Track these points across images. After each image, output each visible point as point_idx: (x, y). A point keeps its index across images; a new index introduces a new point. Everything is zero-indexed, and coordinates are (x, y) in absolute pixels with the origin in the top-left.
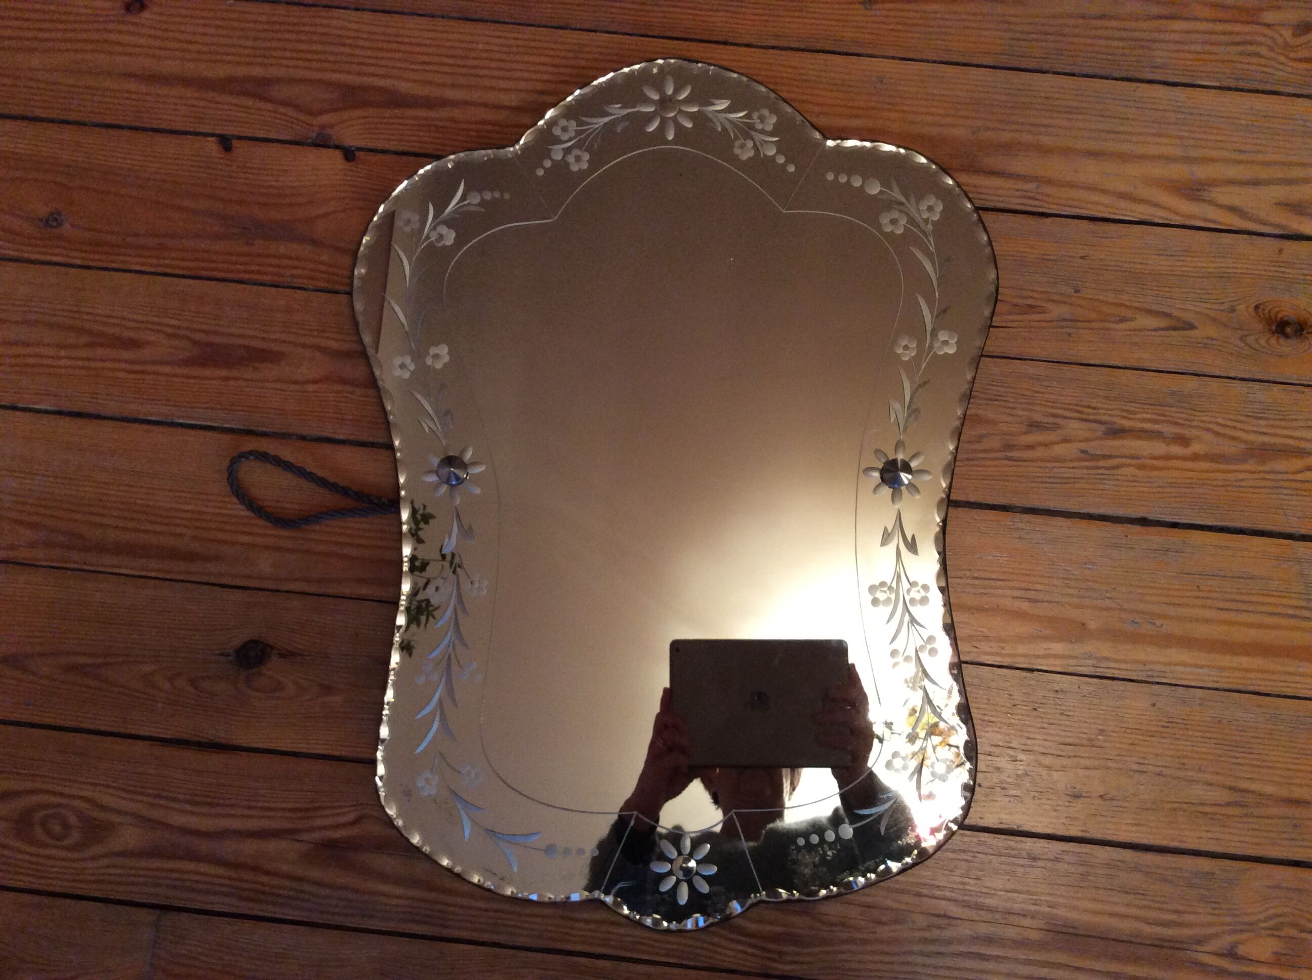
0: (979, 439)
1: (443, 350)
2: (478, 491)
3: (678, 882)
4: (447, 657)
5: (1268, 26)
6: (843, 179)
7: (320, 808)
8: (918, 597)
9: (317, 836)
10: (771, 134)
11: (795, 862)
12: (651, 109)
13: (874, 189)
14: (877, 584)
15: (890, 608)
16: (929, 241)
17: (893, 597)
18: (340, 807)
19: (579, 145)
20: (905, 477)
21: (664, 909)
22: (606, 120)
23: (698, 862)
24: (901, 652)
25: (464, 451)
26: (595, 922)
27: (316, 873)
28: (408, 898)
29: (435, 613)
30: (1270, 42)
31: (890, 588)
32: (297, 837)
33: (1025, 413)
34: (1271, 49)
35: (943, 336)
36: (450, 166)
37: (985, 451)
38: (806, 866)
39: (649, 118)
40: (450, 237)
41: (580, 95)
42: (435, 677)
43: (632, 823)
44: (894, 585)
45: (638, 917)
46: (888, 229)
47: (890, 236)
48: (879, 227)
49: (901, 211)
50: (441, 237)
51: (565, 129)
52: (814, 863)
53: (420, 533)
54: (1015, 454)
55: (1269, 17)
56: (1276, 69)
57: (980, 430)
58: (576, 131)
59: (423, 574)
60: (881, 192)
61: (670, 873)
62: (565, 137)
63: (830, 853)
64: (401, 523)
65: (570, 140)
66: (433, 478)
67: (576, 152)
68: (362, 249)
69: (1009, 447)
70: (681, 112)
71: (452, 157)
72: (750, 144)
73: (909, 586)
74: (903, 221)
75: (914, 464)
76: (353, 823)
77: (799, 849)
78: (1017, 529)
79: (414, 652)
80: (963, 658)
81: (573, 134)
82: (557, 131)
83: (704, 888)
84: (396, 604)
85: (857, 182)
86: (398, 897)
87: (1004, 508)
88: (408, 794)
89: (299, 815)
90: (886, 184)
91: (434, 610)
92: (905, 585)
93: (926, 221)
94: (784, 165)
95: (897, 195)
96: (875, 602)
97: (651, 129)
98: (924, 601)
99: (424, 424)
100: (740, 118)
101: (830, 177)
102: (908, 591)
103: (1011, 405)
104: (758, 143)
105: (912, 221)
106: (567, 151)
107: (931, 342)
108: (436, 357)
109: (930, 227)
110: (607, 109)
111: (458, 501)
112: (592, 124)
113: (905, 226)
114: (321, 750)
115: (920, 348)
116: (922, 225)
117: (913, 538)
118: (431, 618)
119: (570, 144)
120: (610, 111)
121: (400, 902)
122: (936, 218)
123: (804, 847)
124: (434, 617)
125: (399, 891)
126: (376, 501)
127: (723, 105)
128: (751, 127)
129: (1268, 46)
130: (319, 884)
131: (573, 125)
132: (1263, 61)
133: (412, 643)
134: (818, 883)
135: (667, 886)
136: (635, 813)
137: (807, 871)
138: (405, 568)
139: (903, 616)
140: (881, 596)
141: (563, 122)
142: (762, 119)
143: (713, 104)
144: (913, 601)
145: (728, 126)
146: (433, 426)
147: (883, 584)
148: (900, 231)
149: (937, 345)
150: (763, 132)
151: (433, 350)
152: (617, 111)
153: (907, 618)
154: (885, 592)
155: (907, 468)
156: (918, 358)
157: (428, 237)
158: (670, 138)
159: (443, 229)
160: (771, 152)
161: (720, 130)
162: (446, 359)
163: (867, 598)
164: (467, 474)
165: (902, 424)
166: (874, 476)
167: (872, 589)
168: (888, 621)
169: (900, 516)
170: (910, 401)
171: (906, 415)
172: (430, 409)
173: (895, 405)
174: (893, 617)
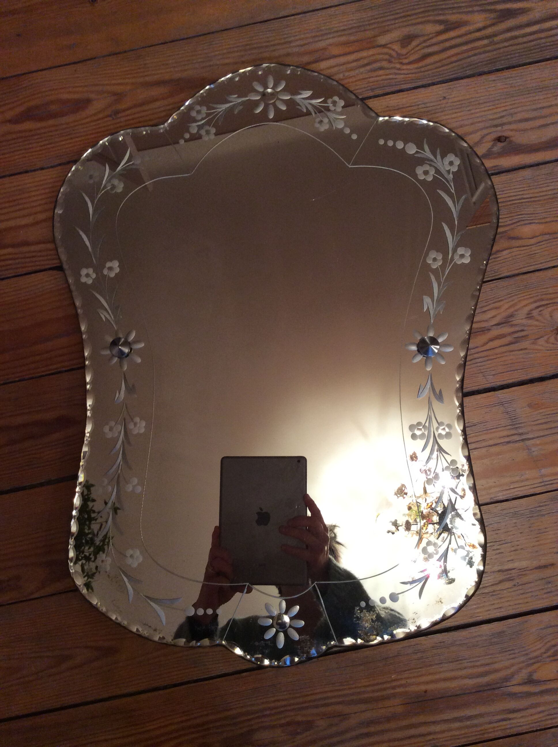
1: (115, 264)
2: (139, 360)
3: (277, 632)
4: (116, 476)
5: (384, 46)
6: (390, 143)
8: (444, 433)
10: (341, 114)
11: (358, 619)
12: (258, 98)
13: (412, 149)
14: (415, 424)
15: (424, 441)
16: (451, 186)
17: (426, 433)
19: (208, 123)
20: (435, 348)
21: (267, 651)
22: (228, 105)
23: (291, 619)
24: (433, 472)
25: (128, 334)
30: (387, 57)
31: (424, 426)
34: (390, 62)
35: (461, 251)
36: (120, 139)
38: (367, 621)
39: (256, 104)
40: (120, 187)
41: (209, 89)
42: (110, 488)
43: (245, 591)
44: (427, 424)
45: (248, 657)
46: (422, 177)
47: (424, 182)
48: (415, 176)
49: (431, 165)
50: (113, 187)
51: (199, 112)
52: (372, 619)
55: (382, 40)
56: (396, 74)
58: (206, 113)
60: (417, 152)
61: (272, 626)
62: (199, 117)
63: (383, 612)
64: (85, 384)
65: (203, 119)
66: (107, 352)
67: (207, 128)
68: (60, 195)
70: (278, 99)
71: (122, 132)
72: (326, 120)
73: (437, 425)
74: (432, 172)
75: (440, 340)
77: (361, 609)
81: (204, 115)
82: (194, 114)
83: (296, 636)
84: (82, 439)
85: (400, 145)
90: (420, 146)
92: (435, 425)
93: (448, 172)
94: (350, 135)
95: (428, 153)
96: (414, 437)
97: (258, 110)
98: (448, 435)
99: (101, 315)
100: (320, 103)
101: (382, 142)
102: (437, 429)
104: (332, 121)
105: (438, 171)
106: (200, 127)
107: (452, 256)
108: (110, 269)
109: (451, 176)
110: (228, 98)
111: (125, 368)
112: (218, 108)
113: (433, 175)
115: (445, 259)
116: (446, 175)
117: (440, 391)
119: (203, 122)
120: (230, 99)
122: (455, 169)
123: (365, 608)
127: (307, 94)
128: (328, 109)
129: (386, 60)
131: (204, 110)
132: (388, 71)
134: (375, 633)
135: (270, 634)
136: (247, 584)
137: (367, 625)
138: (89, 414)
139: (433, 446)
140: (418, 433)
141: (198, 108)
142: (334, 103)
143: (300, 94)
144: (440, 435)
145: (310, 108)
146: (107, 316)
147: (419, 424)
148: (430, 179)
149: (456, 257)
150: (335, 112)
151: (108, 264)
152: (235, 100)
153: (436, 447)
154: (420, 429)
155: (436, 343)
156: (443, 266)
157: (105, 187)
158: (271, 116)
159: (116, 182)
160: (341, 126)
161: (305, 111)
162: (117, 270)
163: (408, 434)
164: (131, 349)
165: (432, 313)
166: (414, 348)
167: (412, 427)
168: (423, 450)
169: (431, 376)
170: (438, 297)
171: (435, 306)
172: (105, 305)
173: (427, 300)
174: (426, 447)
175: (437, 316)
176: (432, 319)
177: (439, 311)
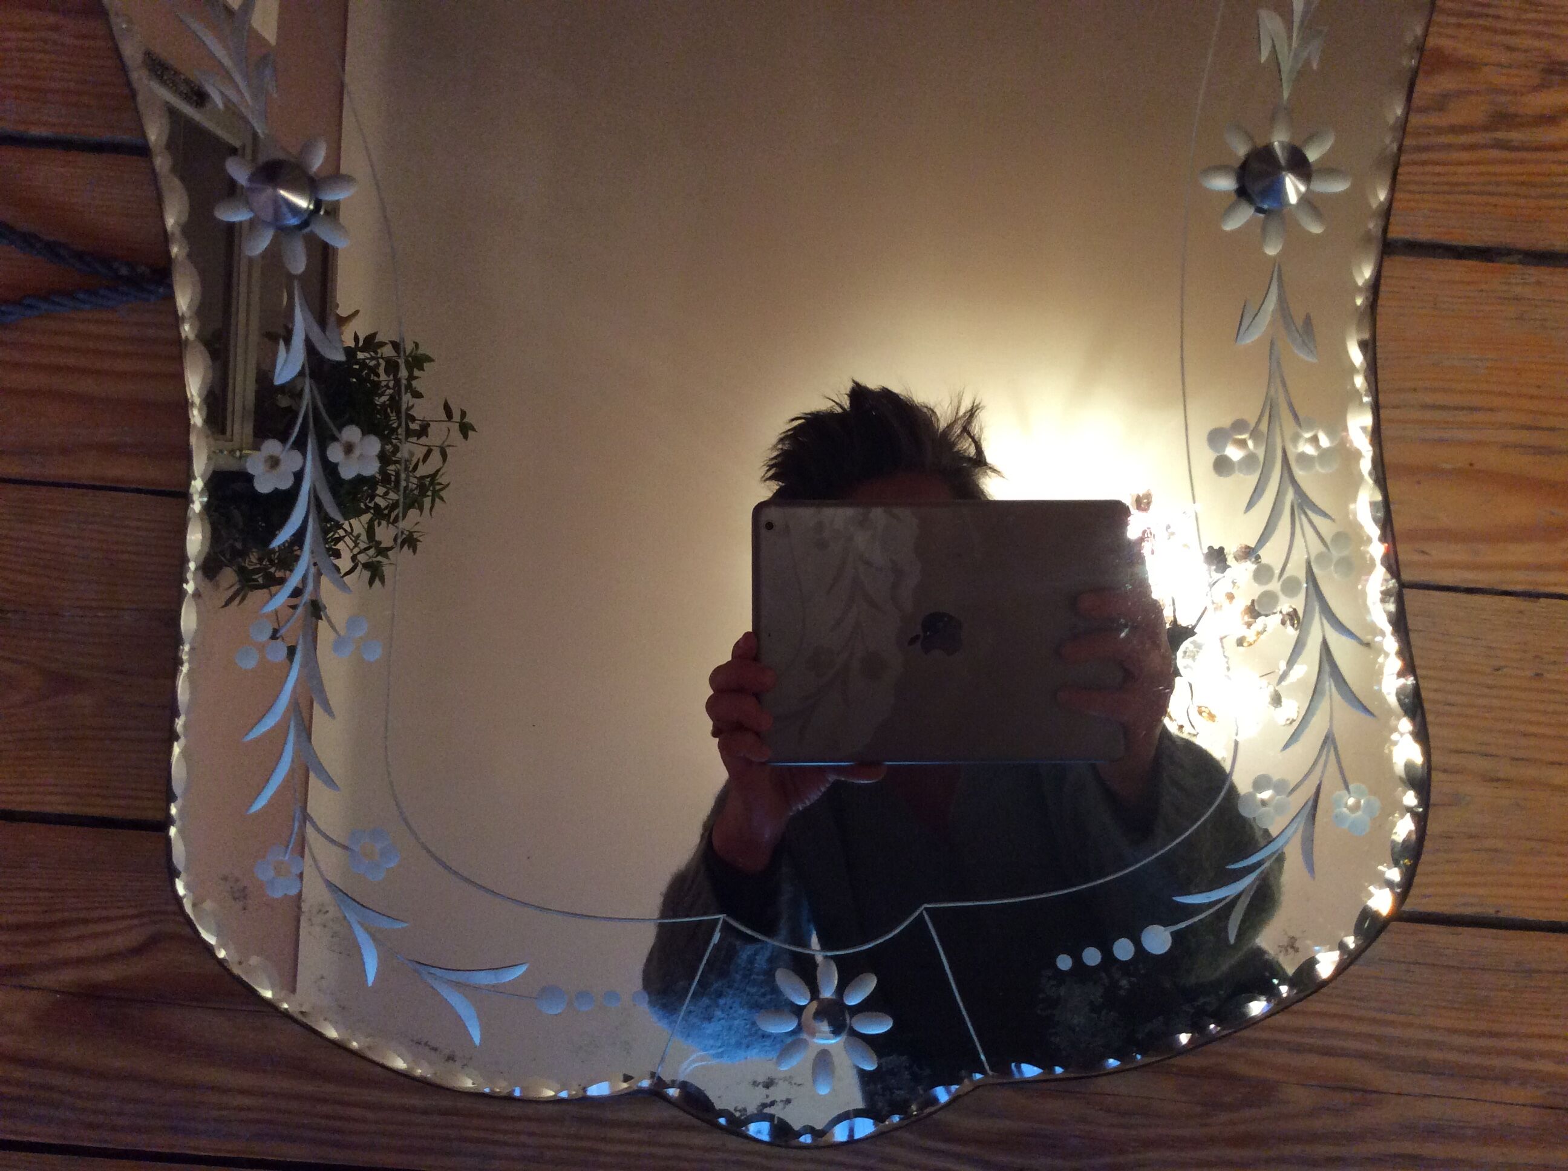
0: (1441, 103)
7: (65, 923)
9: (68, 976)
11: (1053, 1003)
14: (1228, 426)
15: (1252, 479)
17: (1261, 453)
18: (108, 919)
20: (1295, 184)
23: (854, 1010)
24: (1277, 572)
25: (307, 148)
26: (649, 1126)
27: (72, 1052)
28: (264, 1094)
29: (442, 493)
31: (1254, 433)
32: (27, 981)
33: (1537, 43)
37: (1453, 129)
38: (1076, 1009)
43: (716, 937)
44: (1264, 427)
52: (1092, 1004)
53: (414, 383)
54: (1516, 136)
57: (1446, 82)
59: (423, 440)
63: (1124, 983)
69: (1502, 119)
75: (1311, 155)
76: (138, 951)
77: (1060, 976)
78: (1517, 299)
79: (419, 546)
80: (1406, 576)
83: (869, 1060)
84: (185, 497)
86: (242, 1092)
87: (1485, 254)
88: (241, 895)
89: (23, 937)
91: (442, 490)
92: (1289, 427)
96: (1222, 465)
102: (1295, 439)
103: (1507, 26)
111: (302, 265)
114: (56, 804)
117: (1307, 320)
118: (437, 500)
121: (247, 1101)
123: (1071, 973)
124: (442, 499)
125: (245, 1079)
126: (124, 271)
130: (76, 1071)
133: (415, 535)
134: (1099, 1042)
136: (722, 916)
137: (1077, 1020)
138: (197, 417)
139: (1280, 494)
140: (1234, 453)
144: (1303, 458)
146: (234, 96)
147: (1239, 425)
153: (1290, 496)
154: (1242, 443)
155: (1300, 166)
163: (1205, 457)
164: (318, 204)
165: (1286, 67)
166: (1225, 184)
167: (1217, 437)
168: (1250, 505)
169: (1280, 271)
170: (1305, 13)
171: (1294, 45)
172: (220, 53)
173: (1270, 23)
174: (1260, 496)
175: (1302, 74)
176: (1285, 85)
177: (1308, 62)
